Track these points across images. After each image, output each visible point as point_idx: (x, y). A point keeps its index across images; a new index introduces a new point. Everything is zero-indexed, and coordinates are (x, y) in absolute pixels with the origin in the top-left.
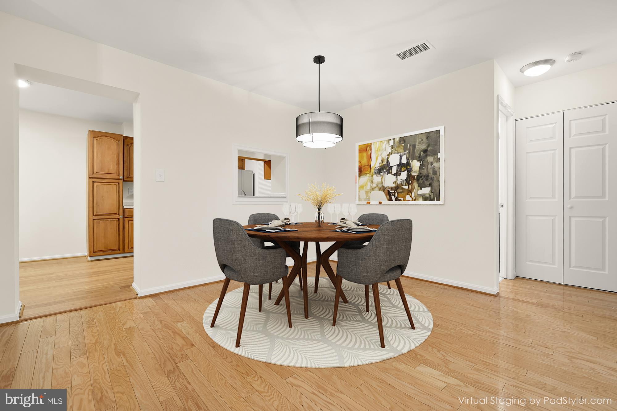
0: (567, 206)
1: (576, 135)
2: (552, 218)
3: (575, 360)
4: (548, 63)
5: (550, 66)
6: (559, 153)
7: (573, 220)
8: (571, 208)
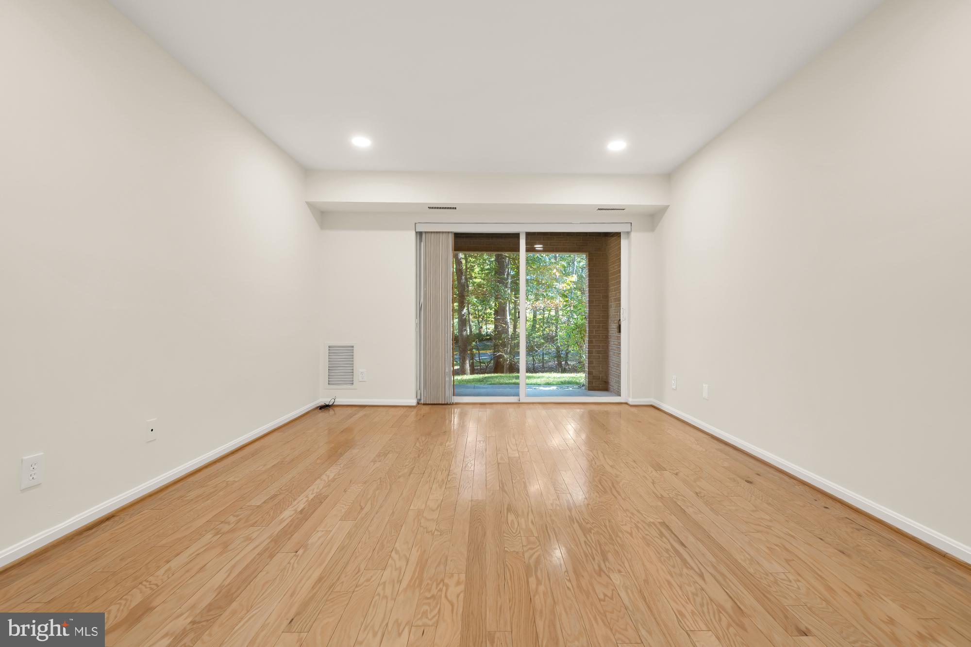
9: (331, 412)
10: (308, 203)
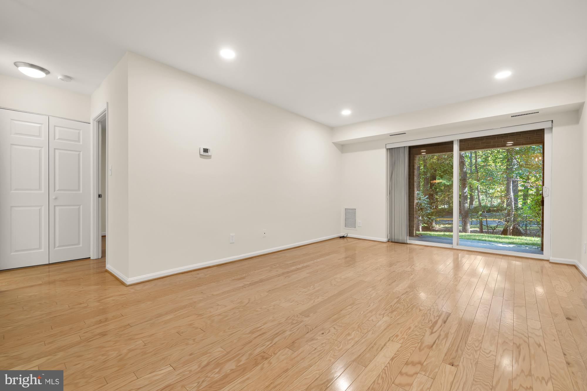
0: (52, 197)
1: (59, 139)
2: (38, 208)
3: (102, 301)
4: (44, 71)
5: (45, 75)
6: (44, 151)
7: (57, 209)
8: (56, 198)
9: (345, 240)
10: (334, 143)
